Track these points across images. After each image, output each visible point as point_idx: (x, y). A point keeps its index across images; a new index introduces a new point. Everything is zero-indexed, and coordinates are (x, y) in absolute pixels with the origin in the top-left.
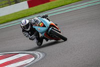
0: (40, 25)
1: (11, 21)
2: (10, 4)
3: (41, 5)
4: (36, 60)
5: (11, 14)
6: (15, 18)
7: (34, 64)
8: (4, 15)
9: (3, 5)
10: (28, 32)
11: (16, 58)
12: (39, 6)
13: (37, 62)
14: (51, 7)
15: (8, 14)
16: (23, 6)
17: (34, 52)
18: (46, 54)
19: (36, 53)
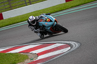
4: (72, 50)
7: (70, 53)
8: (43, 8)
11: (53, 47)
13: (73, 51)
17: (70, 42)
18: (81, 44)
19: (72, 43)
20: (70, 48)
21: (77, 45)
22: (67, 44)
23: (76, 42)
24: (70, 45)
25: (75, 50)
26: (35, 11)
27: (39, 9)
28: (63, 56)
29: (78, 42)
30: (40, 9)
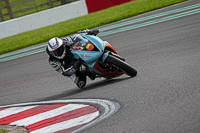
0: (87, 47)
2: (51, 5)
3: (112, 8)
4: (102, 117)
8: (38, 27)
9: (37, 7)
10: (60, 61)
11: (62, 113)
12: (108, 10)
14: (134, 12)
16: (78, 9)
17: (98, 101)
18: (122, 106)
19: (103, 103)
20: (97, 114)
21: (114, 107)
22: (91, 105)
23: (111, 100)
24: (97, 107)
25: (109, 118)
26: (21, 32)
27: (30, 29)
28: (83, 131)
29: (114, 101)
30: (33, 28)
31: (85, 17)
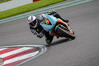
0: (46, 22)
1: (16, 15)
5: (15, 8)
6: (20, 12)
15: (12, 8)
31: (31, 4)
